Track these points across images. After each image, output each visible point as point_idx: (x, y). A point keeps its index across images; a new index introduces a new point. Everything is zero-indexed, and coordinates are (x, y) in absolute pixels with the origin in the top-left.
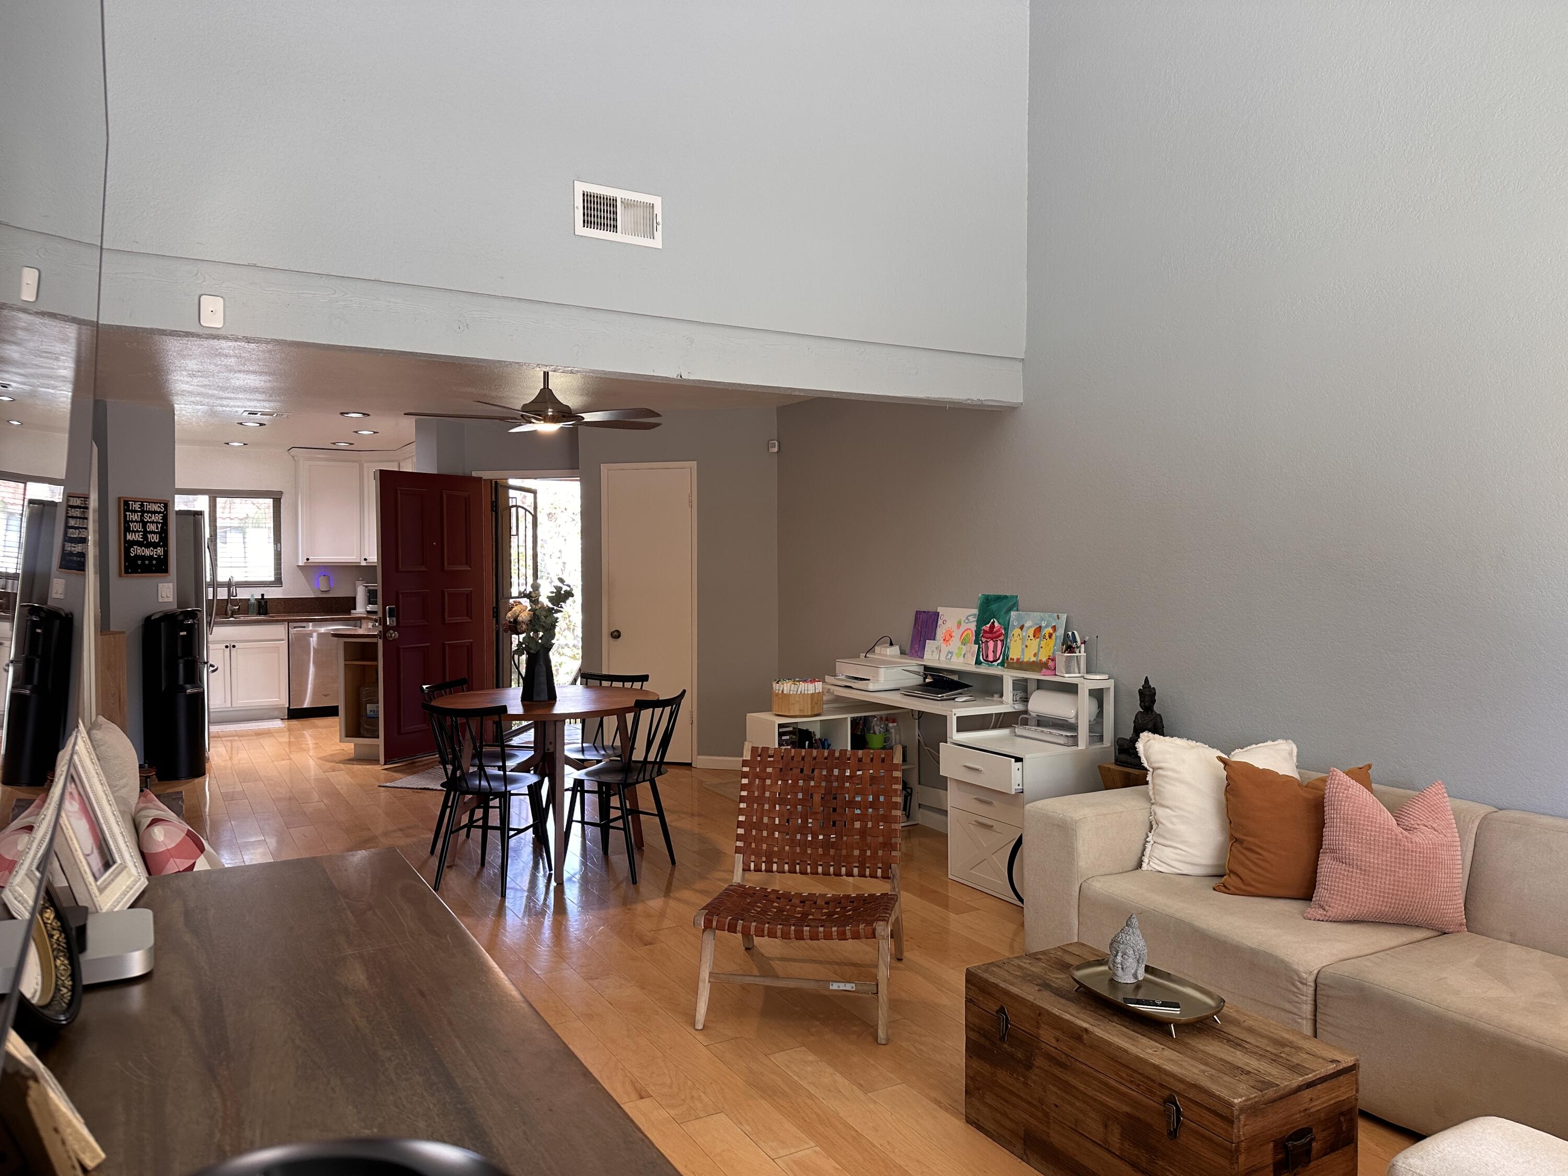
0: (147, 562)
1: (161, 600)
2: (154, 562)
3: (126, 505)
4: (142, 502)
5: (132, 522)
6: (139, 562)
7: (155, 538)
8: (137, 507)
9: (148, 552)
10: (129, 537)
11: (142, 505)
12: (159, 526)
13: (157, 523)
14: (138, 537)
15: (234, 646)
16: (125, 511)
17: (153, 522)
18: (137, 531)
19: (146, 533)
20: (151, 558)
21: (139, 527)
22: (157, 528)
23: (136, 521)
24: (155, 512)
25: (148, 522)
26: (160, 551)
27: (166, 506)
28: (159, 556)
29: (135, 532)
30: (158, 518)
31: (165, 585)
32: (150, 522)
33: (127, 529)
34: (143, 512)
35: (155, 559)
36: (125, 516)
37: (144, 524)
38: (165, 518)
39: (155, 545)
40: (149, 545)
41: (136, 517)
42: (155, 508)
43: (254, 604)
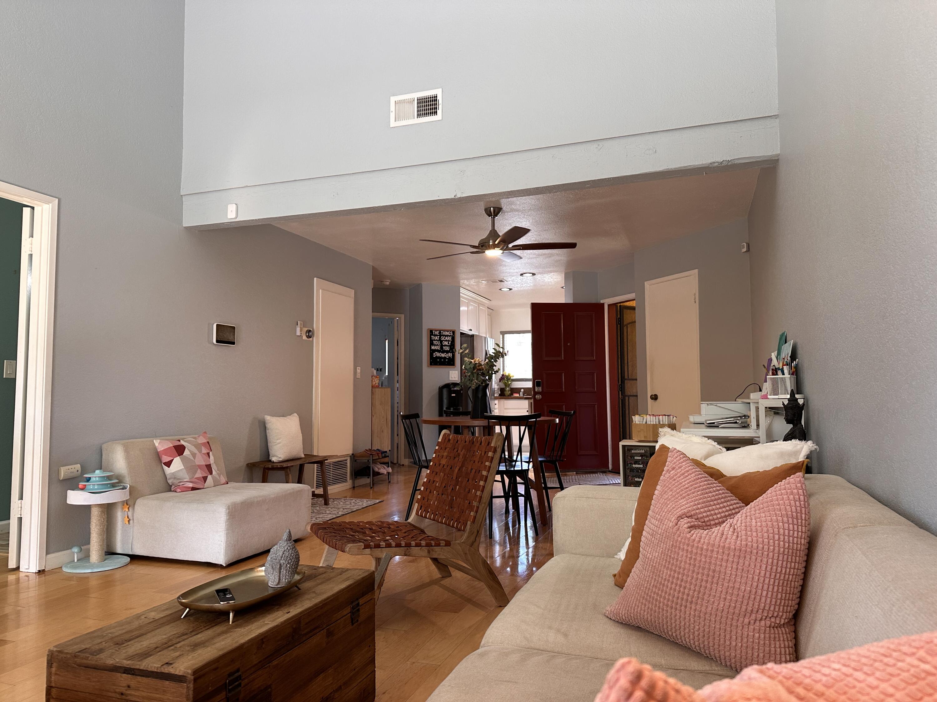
0: (443, 360)
1: (450, 379)
2: (447, 360)
3: (431, 331)
4: (440, 331)
5: (435, 340)
6: (438, 360)
7: (447, 349)
8: (437, 333)
9: (443, 355)
10: (433, 348)
11: (440, 332)
12: (450, 343)
13: (448, 341)
14: (438, 348)
16: (431, 335)
17: (446, 341)
18: (437, 345)
19: (442, 346)
20: (445, 358)
21: (438, 343)
22: (449, 343)
23: (437, 340)
24: (447, 336)
25: (443, 340)
26: (450, 355)
27: (454, 332)
28: (450, 357)
29: (436, 345)
30: (449, 338)
31: (454, 372)
32: (445, 341)
33: (432, 343)
34: (440, 336)
35: (447, 358)
36: (431, 338)
37: (441, 342)
38: (453, 338)
39: (447, 352)
40: (444, 352)
41: (437, 338)
42: (448, 333)
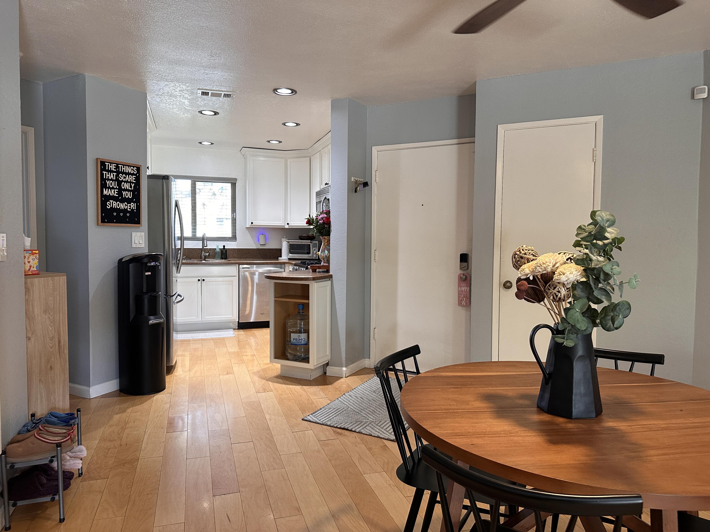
0: (122, 214)
1: (134, 246)
2: (128, 215)
3: (103, 163)
4: (117, 164)
5: (108, 180)
6: (115, 214)
7: (128, 195)
8: (113, 167)
9: (122, 206)
10: (105, 192)
11: (117, 167)
12: (133, 186)
13: (130, 182)
14: (113, 193)
15: (204, 280)
16: (102, 170)
17: (127, 182)
18: (113, 188)
19: (120, 190)
20: (125, 211)
21: (114, 184)
22: (131, 187)
23: (112, 180)
24: (129, 174)
25: (122, 181)
26: (133, 206)
27: (138, 169)
28: (133, 210)
29: (111, 188)
30: (132, 178)
31: (138, 234)
32: (125, 182)
33: (104, 186)
34: (118, 173)
35: (129, 212)
36: (102, 175)
37: (119, 183)
38: (138, 179)
39: (129, 201)
40: (124, 200)
41: (112, 176)
42: (129, 170)
43: (218, 252)
